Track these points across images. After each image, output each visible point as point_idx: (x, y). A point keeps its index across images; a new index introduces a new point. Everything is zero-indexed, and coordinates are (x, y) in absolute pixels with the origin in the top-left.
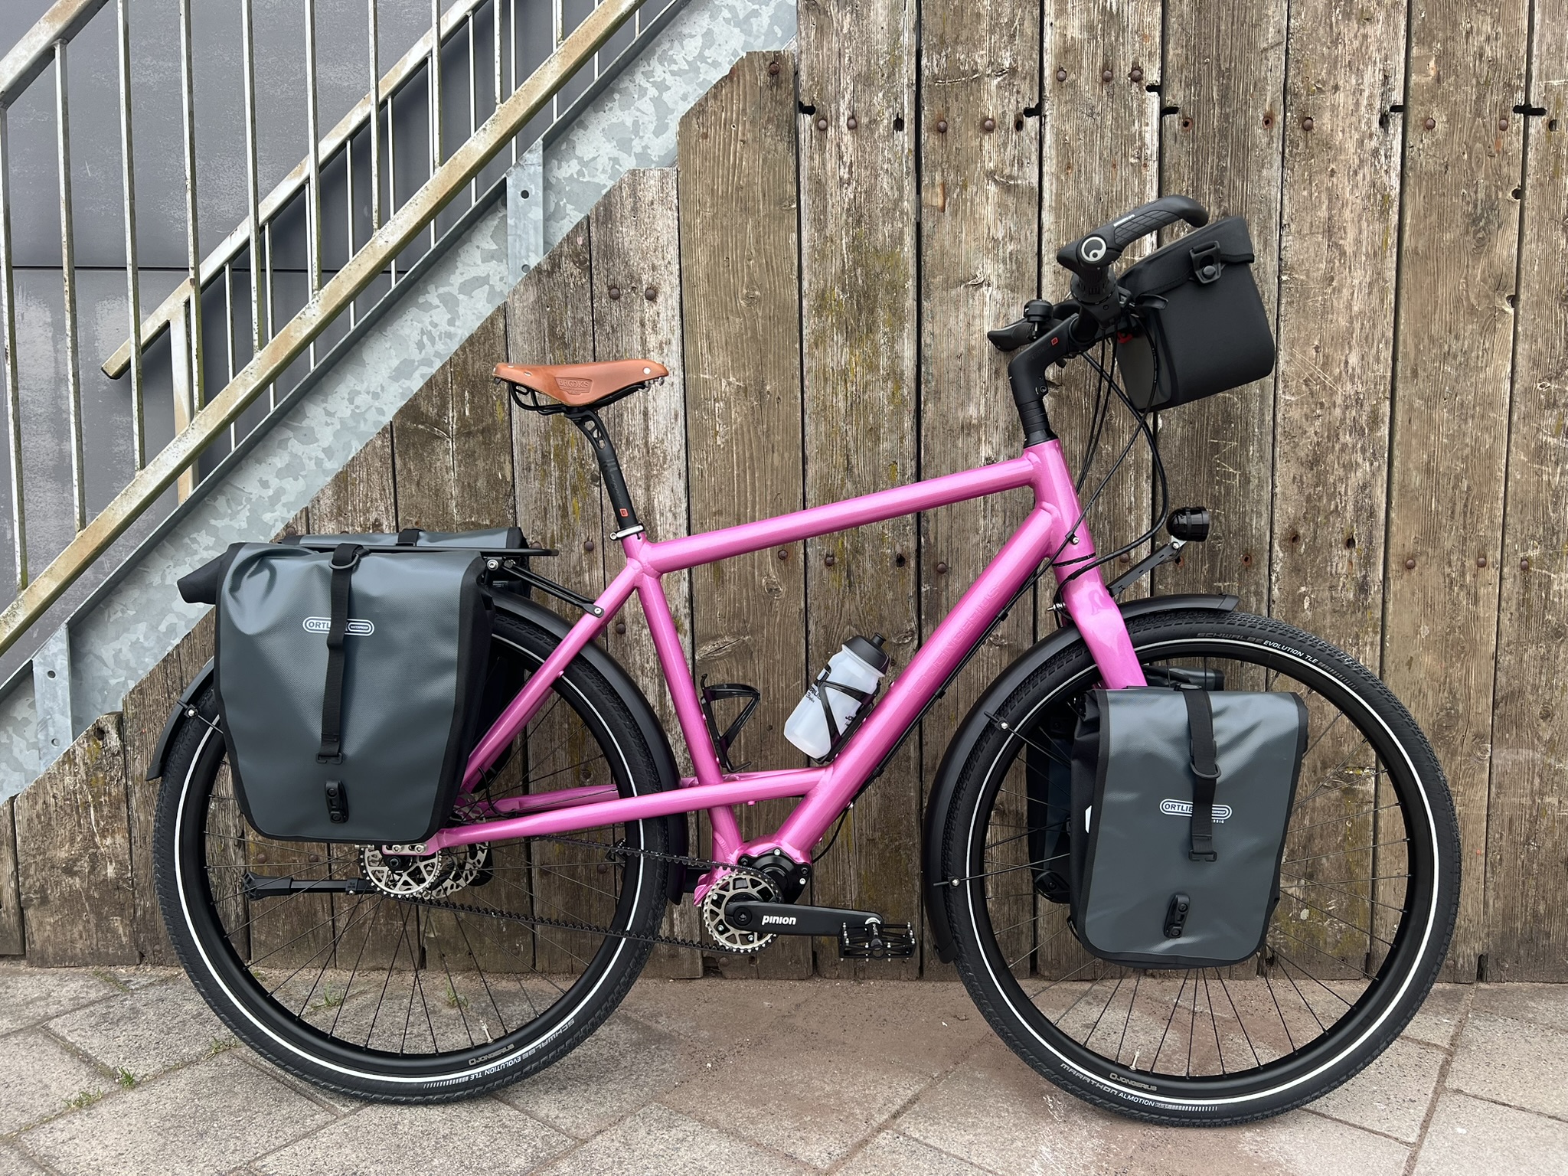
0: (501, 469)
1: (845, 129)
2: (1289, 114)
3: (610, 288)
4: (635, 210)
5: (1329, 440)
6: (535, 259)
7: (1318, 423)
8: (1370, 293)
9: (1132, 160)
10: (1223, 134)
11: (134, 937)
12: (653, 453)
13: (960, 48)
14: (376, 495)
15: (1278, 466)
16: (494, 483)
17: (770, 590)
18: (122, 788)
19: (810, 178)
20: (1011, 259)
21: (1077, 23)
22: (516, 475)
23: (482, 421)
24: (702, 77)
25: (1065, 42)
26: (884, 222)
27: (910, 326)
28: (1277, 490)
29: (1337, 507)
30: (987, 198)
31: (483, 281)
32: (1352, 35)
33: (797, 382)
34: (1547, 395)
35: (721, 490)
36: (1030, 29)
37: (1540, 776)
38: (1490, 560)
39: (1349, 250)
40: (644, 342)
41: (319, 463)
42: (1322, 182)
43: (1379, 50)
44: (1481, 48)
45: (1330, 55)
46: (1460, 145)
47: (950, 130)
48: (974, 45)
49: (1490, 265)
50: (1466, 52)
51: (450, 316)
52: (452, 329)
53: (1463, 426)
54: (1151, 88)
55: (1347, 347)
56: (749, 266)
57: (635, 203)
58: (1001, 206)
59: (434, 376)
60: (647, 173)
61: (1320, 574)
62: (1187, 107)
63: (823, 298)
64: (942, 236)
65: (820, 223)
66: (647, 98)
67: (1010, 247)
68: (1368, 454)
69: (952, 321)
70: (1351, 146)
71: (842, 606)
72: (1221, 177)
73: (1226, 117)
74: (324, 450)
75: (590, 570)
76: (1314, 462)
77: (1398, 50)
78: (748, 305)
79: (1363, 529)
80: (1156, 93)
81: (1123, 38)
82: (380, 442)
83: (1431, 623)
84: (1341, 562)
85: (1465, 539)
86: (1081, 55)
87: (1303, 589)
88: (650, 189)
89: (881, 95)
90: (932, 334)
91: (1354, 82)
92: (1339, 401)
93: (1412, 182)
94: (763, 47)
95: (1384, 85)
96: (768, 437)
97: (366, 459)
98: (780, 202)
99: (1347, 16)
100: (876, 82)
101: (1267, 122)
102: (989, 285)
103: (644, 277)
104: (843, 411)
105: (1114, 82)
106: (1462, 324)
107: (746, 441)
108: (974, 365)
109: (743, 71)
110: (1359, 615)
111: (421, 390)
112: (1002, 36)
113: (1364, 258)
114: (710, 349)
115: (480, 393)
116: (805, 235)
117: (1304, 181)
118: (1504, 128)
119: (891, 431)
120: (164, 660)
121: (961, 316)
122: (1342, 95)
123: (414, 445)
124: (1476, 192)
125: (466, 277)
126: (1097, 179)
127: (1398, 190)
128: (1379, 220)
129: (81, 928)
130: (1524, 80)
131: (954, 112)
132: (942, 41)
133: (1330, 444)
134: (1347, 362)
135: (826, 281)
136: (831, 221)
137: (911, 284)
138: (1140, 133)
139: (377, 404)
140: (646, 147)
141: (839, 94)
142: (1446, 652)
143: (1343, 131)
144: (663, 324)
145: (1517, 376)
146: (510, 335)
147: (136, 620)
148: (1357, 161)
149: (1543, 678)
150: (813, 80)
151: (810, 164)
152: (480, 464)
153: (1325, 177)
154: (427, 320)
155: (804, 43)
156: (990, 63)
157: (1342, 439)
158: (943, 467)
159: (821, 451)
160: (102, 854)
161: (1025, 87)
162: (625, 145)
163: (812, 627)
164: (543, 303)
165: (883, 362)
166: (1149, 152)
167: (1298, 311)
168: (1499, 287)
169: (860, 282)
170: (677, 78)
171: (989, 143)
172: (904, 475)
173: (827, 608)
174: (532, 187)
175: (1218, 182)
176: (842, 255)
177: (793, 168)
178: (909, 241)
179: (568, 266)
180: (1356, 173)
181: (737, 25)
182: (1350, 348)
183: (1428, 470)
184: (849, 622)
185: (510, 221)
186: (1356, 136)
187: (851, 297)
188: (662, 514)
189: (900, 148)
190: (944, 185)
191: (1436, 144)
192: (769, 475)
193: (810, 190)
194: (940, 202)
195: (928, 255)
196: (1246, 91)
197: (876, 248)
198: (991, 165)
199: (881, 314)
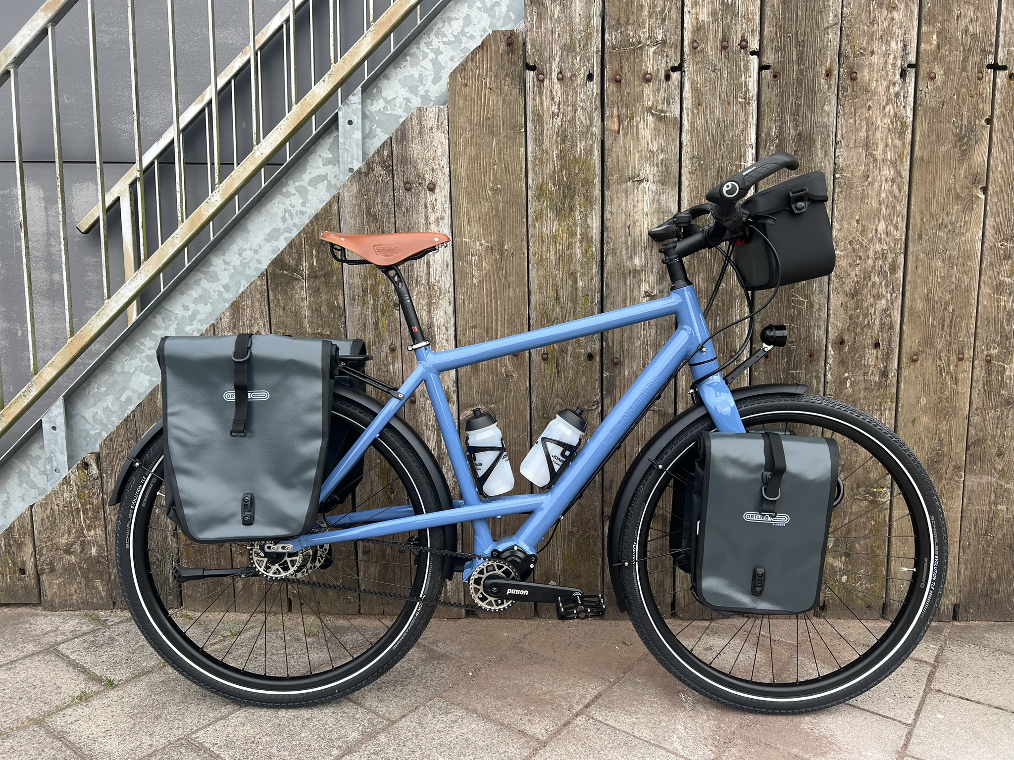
0: (337, 299)
1: (556, 80)
2: (842, 70)
3: (405, 183)
4: (421, 133)
5: (864, 280)
6: (357, 165)
7: (857, 269)
8: (892, 186)
9: (740, 100)
10: (799, 82)
11: (109, 592)
12: (433, 289)
13: (630, 28)
14: (258, 315)
15: (832, 296)
16: (332, 308)
17: (507, 376)
18: (100, 500)
19: (533, 112)
20: (662, 164)
21: (705, 11)
22: (346, 303)
23: (324, 269)
24: (463, 45)
25: (697, 23)
26: (580, 140)
27: (597, 207)
28: (831, 312)
29: (869, 322)
30: (647, 125)
31: (324, 178)
32: (883, 18)
33: (525, 243)
34: (1005, 251)
35: (476, 312)
36: (675, 15)
37: (996, 493)
38: (966, 356)
39: (879, 158)
40: (427, 218)
41: (220, 294)
42: (862, 114)
43: (900, 28)
44: (967, 27)
45: (869, 31)
46: (952, 90)
47: (623, 81)
48: (639, 26)
49: (970, 167)
50: (956, 29)
51: (302, 200)
52: (304, 209)
53: (950, 271)
54: (753, 53)
55: (877, 220)
56: (494, 169)
57: (421, 129)
58: (656, 130)
59: (293, 240)
60: (428, 109)
61: (858, 365)
62: (776, 65)
63: (541, 190)
64: (617, 150)
65: (539, 141)
66: (428, 59)
67: (661, 157)
68: (889, 289)
69: (624, 204)
70: (881, 90)
71: (553, 386)
72: (797, 110)
73: (801, 72)
74: (223, 286)
75: (393, 363)
76: (855, 294)
77: (913, 28)
78: (493, 194)
79: (885, 336)
80: (756, 57)
81: (735, 20)
82: (259, 282)
83: (927, 396)
84: (871, 357)
85: (950, 343)
86: (708, 32)
87: (846, 375)
88: (430, 120)
89: (578, 58)
90: (611, 212)
91: (884, 48)
92: (871, 254)
93: (920, 114)
94: (503, 26)
95: (903, 50)
96: (506, 278)
97: (251, 293)
98: (514, 128)
99: (880, 5)
100: (575, 50)
101: (827, 75)
102: (648, 181)
103: (427, 176)
104: (554, 262)
105: (729, 49)
106: (951, 206)
107: (492, 281)
108: (638, 231)
109: (490, 43)
110: (882, 391)
111: (285, 249)
112: (657, 20)
113: (889, 163)
114: (469, 222)
115: (323, 251)
116: (529, 148)
117: (851, 113)
118: (980, 79)
119: (584, 274)
120: (125, 420)
121: (630, 201)
122: (876, 57)
123: (281, 284)
124: (962, 120)
125: (314, 175)
126: (717, 112)
127: (911, 119)
128: (899, 138)
129: (76, 586)
130: (994, 47)
131: (625, 69)
132: (618, 23)
133: (865, 283)
134: (876, 230)
136: (546, 140)
137: (597, 180)
138: (746, 82)
139: (257, 257)
140: (427, 91)
141: (551, 58)
142: (937, 414)
143: (877, 81)
144: (439, 206)
145: (986, 239)
146: (342, 214)
147: (107, 394)
148: (885, 100)
149: (999, 431)
150: (535, 48)
151: (533, 103)
152: (323, 296)
153: (864, 110)
154: (288, 203)
155: (529, 25)
156: (650, 37)
157: (872, 278)
158: (618, 297)
159: (540, 287)
160: (88, 541)
161: (671, 52)
162: (414, 90)
163: (534, 399)
164: (363, 193)
165: (580, 230)
166: (751, 95)
167: (845, 198)
168: (975, 182)
169: (565, 179)
170: (447, 46)
171: (648, 89)
172: (592, 303)
173: (543, 387)
174: (355, 118)
175: (795, 114)
176: (553, 161)
177: (522, 106)
178: (596, 153)
179: (378, 170)
180: (884, 108)
181: (486, 11)
182: (879, 221)
183: (928, 299)
184: (558, 396)
185: (341, 140)
186: (885, 84)
187: (559, 189)
188: (438, 328)
189: (591, 92)
190: (619, 116)
191: (936, 89)
192: (506, 303)
193: (533, 120)
194: (616, 128)
195: (609, 162)
196: (814, 55)
197: (575, 157)
198: (650, 103)
199: (579, 199)
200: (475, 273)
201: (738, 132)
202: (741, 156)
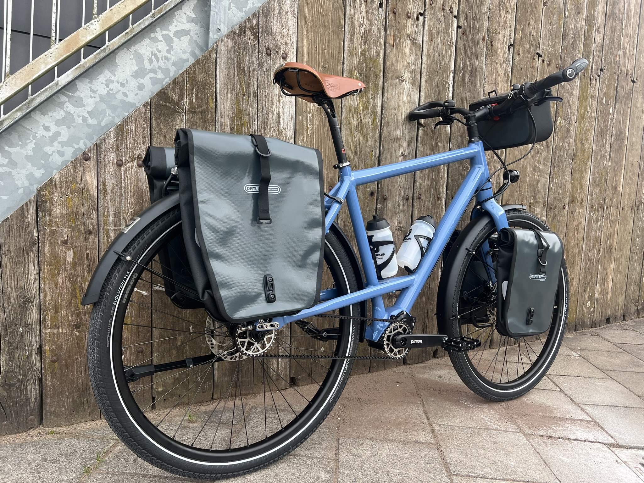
1: (363, 1)
2: (488, 39)
3: (267, 49)
4: (279, 13)
9: (449, 43)
10: (473, 39)
14: (140, 140)
19: (349, 19)
20: (413, 72)
23: (202, 107)
26: (374, 46)
27: (380, 92)
30: (407, 45)
32: (504, 16)
33: (340, 109)
34: (537, 149)
42: (494, 66)
43: (509, 23)
44: (531, 31)
45: (498, 21)
46: (525, 62)
47: (397, 13)
50: (528, 31)
54: (455, 17)
56: (324, 53)
57: (280, 10)
58: (411, 49)
62: (464, 27)
63: (351, 74)
64: (393, 55)
65: (352, 40)
67: (413, 68)
69: (394, 92)
70: (501, 54)
72: (471, 56)
73: (473, 34)
77: (513, 25)
80: (456, 19)
82: (144, 110)
88: (287, 5)
90: (387, 98)
91: (503, 32)
93: (514, 72)
95: (509, 35)
96: (328, 133)
97: (135, 119)
98: (338, 26)
99: (503, 8)
101: (483, 40)
102: (406, 81)
103: (282, 47)
104: (356, 126)
105: (445, 11)
107: (320, 134)
108: (400, 113)
111: (170, 84)
115: (201, 91)
116: (346, 43)
117: (490, 64)
118: (534, 59)
121: (397, 92)
122: (501, 36)
123: (164, 114)
126: (439, 47)
127: (510, 73)
128: (506, 82)
130: (539, 44)
131: (399, 7)
135: (352, 66)
136: (355, 41)
137: (381, 75)
138: (451, 33)
143: (500, 49)
146: (218, 63)
148: (502, 61)
151: (350, 13)
153: (495, 64)
154: (155, 47)
158: (388, 155)
161: (420, 3)
164: (236, 50)
165: (371, 106)
166: (453, 41)
169: (365, 70)
171: (409, 22)
172: (375, 157)
175: (470, 58)
176: (359, 56)
177: (343, 13)
178: (382, 56)
179: (248, 33)
180: (502, 65)
186: (503, 52)
187: (361, 75)
189: (381, 16)
190: (394, 36)
191: (520, 60)
193: (349, 24)
194: (392, 43)
195: (388, 63)
196: (479, 27)
197: (370, 56)
198: (409, 32)
199: (371, 85)
200: (310, 127)
201: (447, 61)
202: (447, 77)
